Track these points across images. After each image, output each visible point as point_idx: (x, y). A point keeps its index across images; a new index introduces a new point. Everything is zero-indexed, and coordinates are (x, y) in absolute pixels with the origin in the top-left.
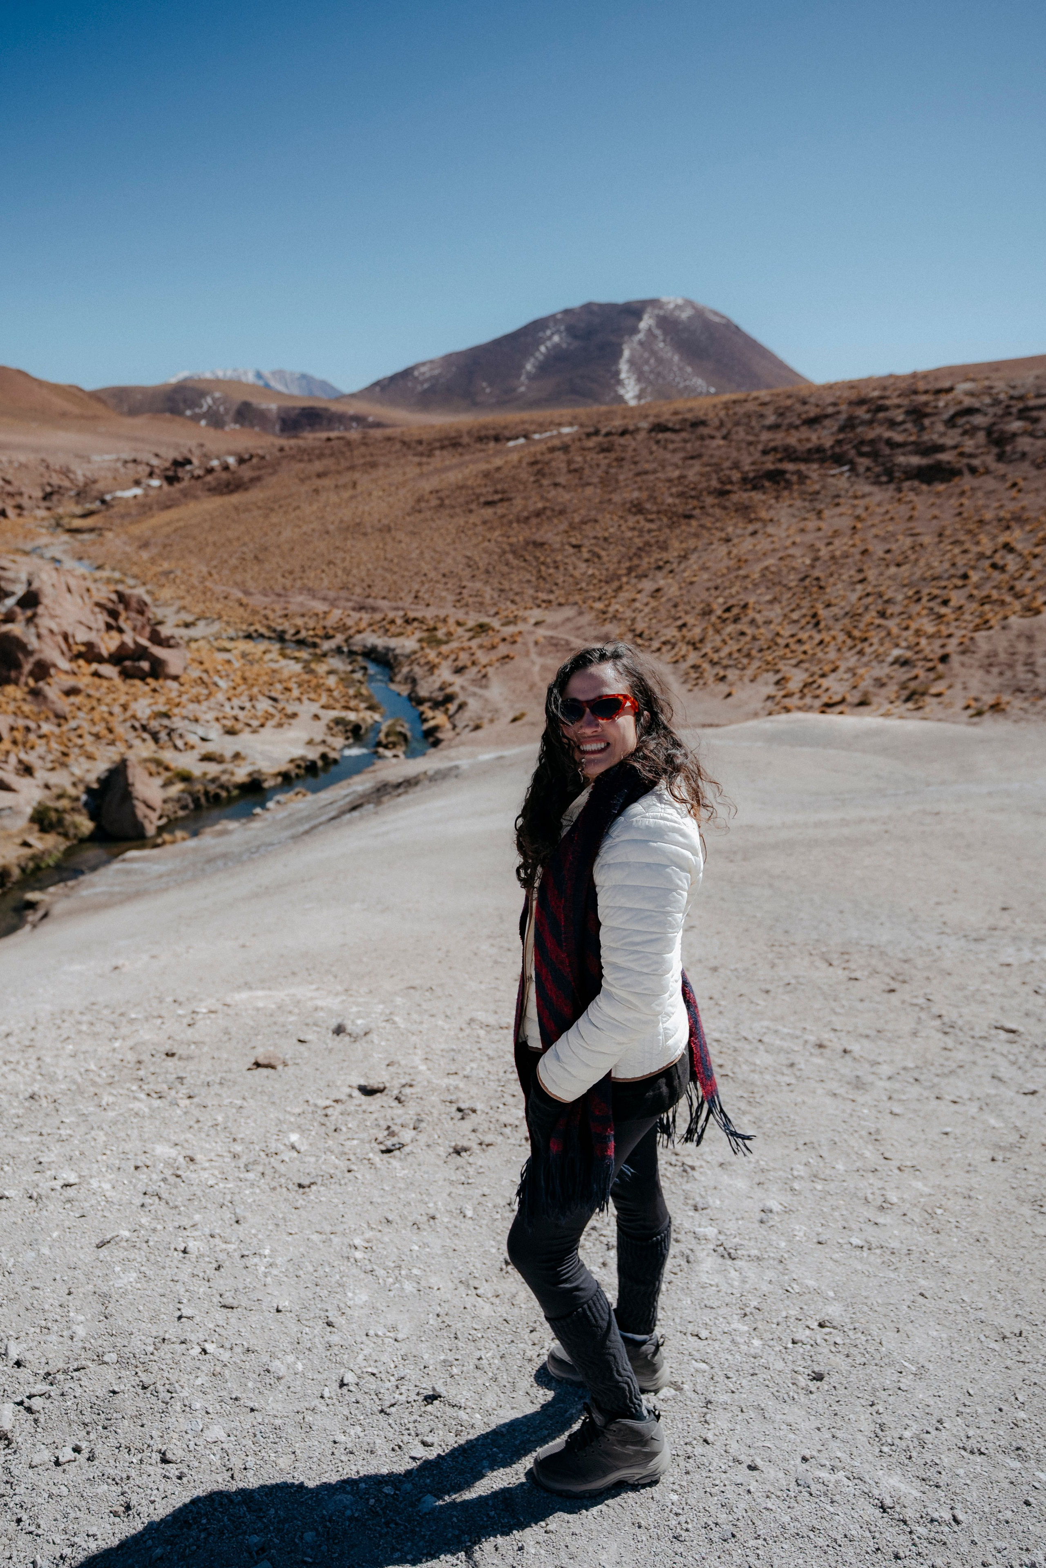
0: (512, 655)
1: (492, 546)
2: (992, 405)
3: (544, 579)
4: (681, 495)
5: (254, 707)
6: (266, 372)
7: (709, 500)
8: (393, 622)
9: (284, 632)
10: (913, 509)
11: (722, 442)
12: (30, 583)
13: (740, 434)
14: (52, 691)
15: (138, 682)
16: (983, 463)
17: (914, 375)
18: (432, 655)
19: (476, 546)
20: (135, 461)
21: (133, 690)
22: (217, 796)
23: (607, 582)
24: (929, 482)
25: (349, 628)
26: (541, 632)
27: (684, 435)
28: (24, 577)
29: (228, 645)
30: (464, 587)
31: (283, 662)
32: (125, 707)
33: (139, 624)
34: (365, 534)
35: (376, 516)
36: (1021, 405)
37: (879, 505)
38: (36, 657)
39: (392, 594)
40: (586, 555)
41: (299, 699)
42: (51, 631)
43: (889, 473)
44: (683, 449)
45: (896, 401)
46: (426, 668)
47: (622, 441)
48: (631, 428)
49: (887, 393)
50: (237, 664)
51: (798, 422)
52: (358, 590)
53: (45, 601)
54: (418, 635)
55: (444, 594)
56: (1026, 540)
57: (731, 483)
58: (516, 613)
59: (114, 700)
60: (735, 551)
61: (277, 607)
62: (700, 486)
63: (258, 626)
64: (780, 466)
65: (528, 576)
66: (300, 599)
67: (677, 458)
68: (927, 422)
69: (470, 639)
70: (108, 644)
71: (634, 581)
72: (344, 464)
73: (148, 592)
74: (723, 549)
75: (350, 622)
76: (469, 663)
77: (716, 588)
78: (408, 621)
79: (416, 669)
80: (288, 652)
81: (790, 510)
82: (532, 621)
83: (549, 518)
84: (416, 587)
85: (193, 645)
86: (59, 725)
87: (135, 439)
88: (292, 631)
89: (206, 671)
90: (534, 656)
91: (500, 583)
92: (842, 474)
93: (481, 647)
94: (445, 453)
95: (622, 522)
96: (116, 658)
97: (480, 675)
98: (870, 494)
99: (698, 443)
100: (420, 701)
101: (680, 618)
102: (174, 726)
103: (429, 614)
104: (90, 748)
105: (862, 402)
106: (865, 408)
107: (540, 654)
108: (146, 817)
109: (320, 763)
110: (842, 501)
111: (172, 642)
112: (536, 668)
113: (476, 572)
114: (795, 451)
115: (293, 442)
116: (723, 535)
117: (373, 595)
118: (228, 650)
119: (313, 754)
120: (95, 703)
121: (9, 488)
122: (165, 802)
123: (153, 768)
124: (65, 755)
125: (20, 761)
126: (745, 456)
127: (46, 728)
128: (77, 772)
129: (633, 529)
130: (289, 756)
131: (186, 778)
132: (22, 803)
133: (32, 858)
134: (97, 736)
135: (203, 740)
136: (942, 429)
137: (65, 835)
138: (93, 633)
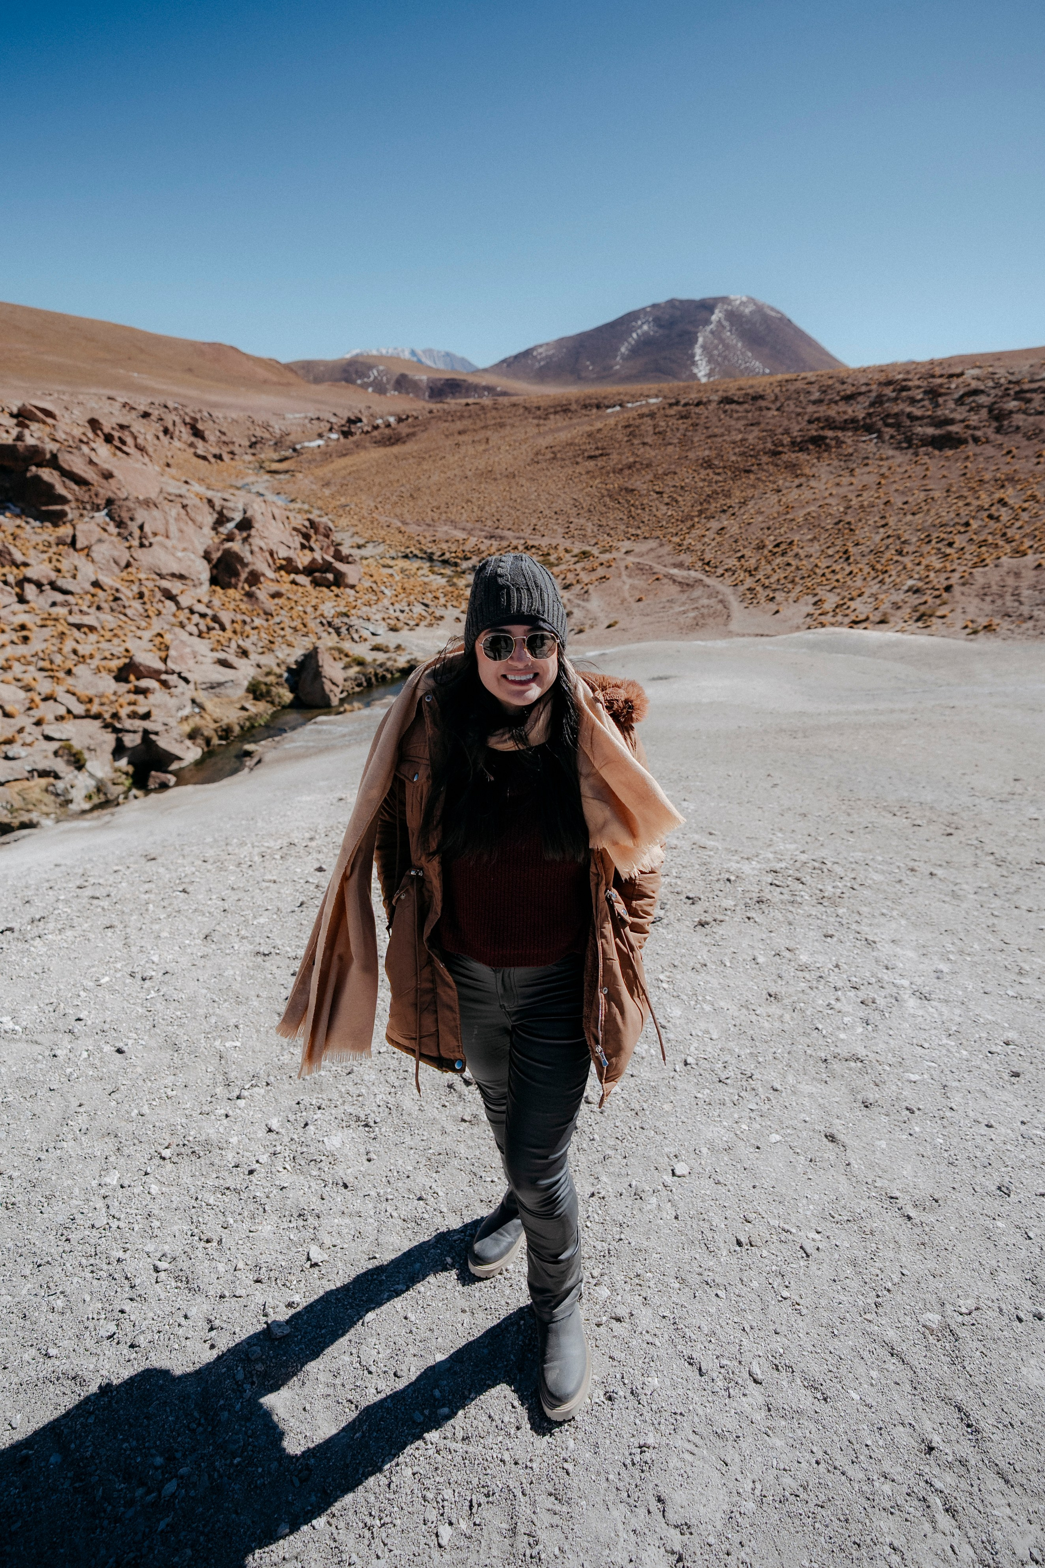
0: (608, 576)
1: (593, 491)
2: (994, 388)
3: (633, 518)
4: (743, 454)
5: (411, 610)
6: (418, 350)
7: (765, 459)
9: (432, 554)
10: (927, 469)
11: (776, 413)
12: (245, 512)
13: (791, 406)
14: (262, 594)
15: (324, 589)
16: (985, 434)
17: (933, 362)
19: (582, 490)
20: (318, 419)
21: (321, 595)
22: (384, 677)
23: (682, 521)
24: (940, 449)
26: (630, 559)
27: (746, 406)
28: (241, 507)
29: (391, 563)
30: (571, 523)
31: (433, 577)
32: (315, 608)
33: (325, 544)
34: (495, 479)
35: (504, 466)
36: (1017, 389)
37: (899, 466)
38: (250, 568)
39: (515, 527)
40: (667, 500)
41: (445, 606)
42: (261, 549)
43: (909, 440)
44: (746, 418)
45: (916, 383)
47: (697, 410)
48: (705, 400)
49: (911, 376)
50: (397, 578)
51: (838, 398)
52: (489, 523)
53: (256, 525)
55: (555, 527)
56: (1016, 496)
57: (783, 445)
58: (611, 544)
59: (307, 601)
60: (784, 500)
61: (427, 534)
62: (758, 448)
63: (413, 549)
64: (821, 433)
65: (621, 516)
66: (445, 528)
67: (740, 425)
68: (941, 400)
69: (575, 563)
70: (303, 559)
71: (703, 521)
72: (480, 424)
73: (333, 522)
74: (775, 498)
75: (483, 548)
76: (574, 582)
77: (769, 528)
78: (527, 548)
80: (436, 569)
81: (828, 468)
82: (624, 550)
83: (638, 470)
84: (534, 521)
85: (364, 562)
86: (267, 620)
87: (319, 402)
88: (439, 553)
89: (375, 582)
90: (624, 578)
91: (599, 520)
92: (871, 440)
93: (584, 569)
94: (557, 417)
95: (695, 474)
96: (309, 571)
97: (583, 591)
98: (893, 457)
99: (758, 413)
102: (352, 623)
103: (544, 542)
104: (289, 638)
105: (889, 383)
106: (891, 388)
107: (630, 576)
108: (332, 691)
110: (870, 462)
111: (350, 559)
112: (627, 587)
113: (581, 511)
114: (834, 421)
115: (438, 406)
116: (775, 487)
117: (501, 526)
118: (391, 567)
120: (293, 604)
121: (223, 438)
122: (345, 680)
123: (336, 654)
124: (272, 642)
125: (239, 646)
126: (795, 424)
127: (258, 622)
128: (280, 655)
129: (704, 480)
130: (437, 650)
131: (361, 663)
132: (241, 677)
133: (249, 719)
134: (295, 629)
135: (373, 634)
136: (953, 406)
137: (272, 703)
138: (292, 551)
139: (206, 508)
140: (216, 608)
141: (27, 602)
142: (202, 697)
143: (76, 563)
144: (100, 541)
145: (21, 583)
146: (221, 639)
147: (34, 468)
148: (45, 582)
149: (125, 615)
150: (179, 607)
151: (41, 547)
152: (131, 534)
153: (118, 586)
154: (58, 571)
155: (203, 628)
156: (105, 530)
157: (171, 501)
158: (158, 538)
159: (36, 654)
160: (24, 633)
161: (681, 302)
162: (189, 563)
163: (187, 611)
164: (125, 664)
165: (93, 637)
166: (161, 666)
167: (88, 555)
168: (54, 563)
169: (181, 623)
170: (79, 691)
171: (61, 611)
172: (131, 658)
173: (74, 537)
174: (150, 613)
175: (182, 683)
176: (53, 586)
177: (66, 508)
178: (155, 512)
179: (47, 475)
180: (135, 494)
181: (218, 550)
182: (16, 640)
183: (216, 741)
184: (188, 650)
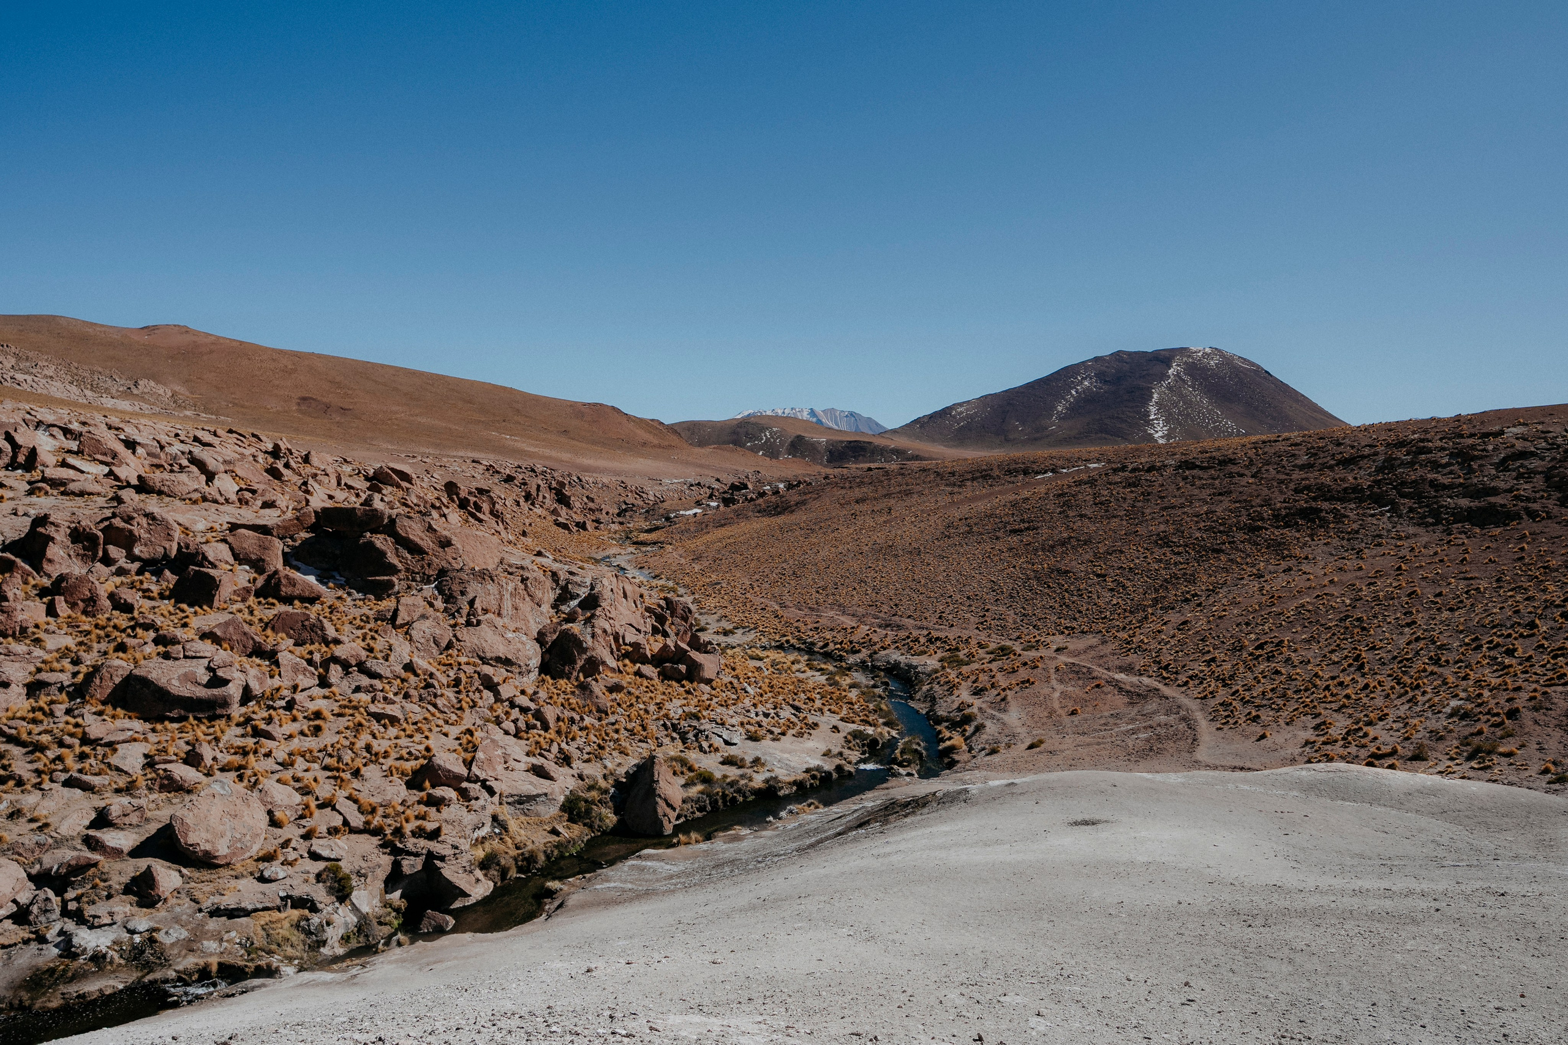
0: (1032, 680)
1: (1016, 572)
2: (1547, 450)
3: (1067, 606)
4: (1210, 529)
5: (777, 714)
6: (818, 410)
7: (1240, 536)
8: (917, 640)
9: (813, 644)
10: (1465, 552)
11: (1251, 480)
12: (592, 588)
13: (1270, 472)
14: (598, 688)
15: (674, 683)
16: (1544, 507)
17: (1458, 418)
18: (952, 675)
19: (1001, 571)
20: (699, 484)
21: (670, 690)
22: (733, 800)
23: (1131, 612)
24: (1481, 526)
25: (875, 644)
26: (1063, 658)
27: (1212, 472)
28: (588, 581)
29: (761, 654)
30: (988, 610)
31: (810, 673)
32: (660, 706)
33: (682, 628)
34: (896, 556)
38: (589, 654)
39: (918, 614)
40: (1111, 585)
41: (821, 710)
42: (605, 631)
43: (1436, 514)
44: (1211, 486)
45: (1439, 444)
46: (946, 687)
47: (1148, 476)
48: (1158, 465)
49: (1428, 436)
50: (766, 673)
51: (1333, 462)
52: (885, 609)
53: (603, 604)
54: (940, 654)
55: (967, 615)
57: (1262, 519)
58: (1038, 638)
59: (651, 698)
60: (1267, 587)
61: (808, 621)
62: (1230, 522)
63: (789, 638)
64: (1314, 504)
65: (1051, 603)
66: (831, 614)
67: (1205, 494)
68: (1474, 465)
69: (990, 662)
70: (653, 646)
71: (1159, 611)
72: (881, 491)
73: (694, 601)
74: (1254, 585)
75: (875, 639)
76: (988, 686)
77: (1248, 624)
78: (930, 641)
79: (936, 687)
80: (815, 663)
81: (1325, 548)
82: (1054, 647)
83: (1073, 548)
84: (940, 608)
85: (728, 651)
86: (600, 719)
87: (701, 466)
88: (821, 644)
89: (737, 677)
90: (1054, 683)
91: (1024, 608)
92: (1382, 514)
93: (1001, 670)
94: (975, 483)
95: (1147, 554)
96: (657, 660)
97: (999, 698)
98: (1415, 535)
99: (1227, 480)
100: (939, 720)
101: (1209, 652)
102: (702, 728)
103: (952, 634)
104: (624, 743)
105: (1401, 444)
106: (1403, 450)
107: (1061, 681)
108: (665, 815)
109: (835, 775)
110: (1383, 541)
111: (710, 648)
112: (1057, 695)
113: (1001, 597)
114: (1329, 491)
115: (836, 471)
116: (1254, 571)
117: (900, 613)
118: (760, 659)
119: (829, 766)
120: (633, 701)
121: (591, 505)
122: (684, 801)
123: (678, 768)
124: (601, 748)
125: (561, 750)
126: (1277, 493)
127: (588, 721)
128: (609, 765)
129: (1160, 561)
130: (806, 766)
131: (706, 779)
132: (557, 790)
133: (558, 846)
134: (632, 732)
135: (727, 743)
136: (1493, 472)
137: (591, 826)
138: (642, 635)
139: (549, 583)
140: (542, 703)
141: (330, 686)
142: (506, 813)
143: (392, 642)
144: (423, 617)
145: (326, 664)
146: (541, 740)
147: (368, 534)
148: (354, 662)
149: (435, 706)
150: (498, 699)
151: (358, 622)
152: (458, 611)
153: (434, 670)
154: (371, 650)
155: (522, 725)
156: (431, 605)
157: (511, 574)
158: (489, 616)
159: (325, 749)
160: (317, 722)
161: (1130, 354)
162: (520, 646)
163: (507, 703)
164: (422, 766)
165: (393, 731)
166: (461, 770)
167: (407, 633)
168: (368, 641)
169: (497, 717)
170: (364, 798)
171: (364, 697)
172: (430, 759)
173: (396, 611)
174: (464, 705)
175: (484, 794)
176: (362, 668)
177: (394, 579)
178: (491, 587)
179: (381, 541)
180: (472, 565)
181: (555, 632)
182: (307, 731)
183: (513, 874)
184: (499, 752)
